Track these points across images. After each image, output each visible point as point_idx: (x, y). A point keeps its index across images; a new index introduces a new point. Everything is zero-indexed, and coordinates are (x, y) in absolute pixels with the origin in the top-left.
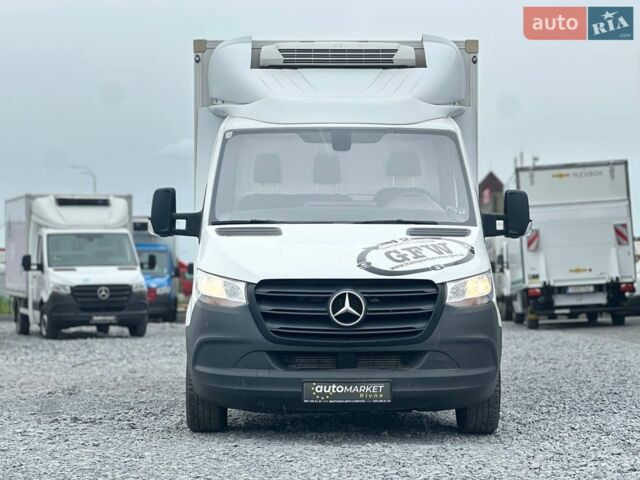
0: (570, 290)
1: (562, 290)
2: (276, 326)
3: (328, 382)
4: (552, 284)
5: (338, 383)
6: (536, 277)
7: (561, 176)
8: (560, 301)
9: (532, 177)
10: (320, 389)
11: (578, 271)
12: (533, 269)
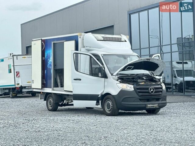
0: (27, 87)
1: (25, 87)
2: (141, 94)
3: (150, 104)
4: (23, 86)
5: (151, 104)
6: (18, 84)
7: (24, 57)
8: (24, 90)
9: (17, 57)
10: (149, 105)
11: (29, 82)
12: (18, 82)
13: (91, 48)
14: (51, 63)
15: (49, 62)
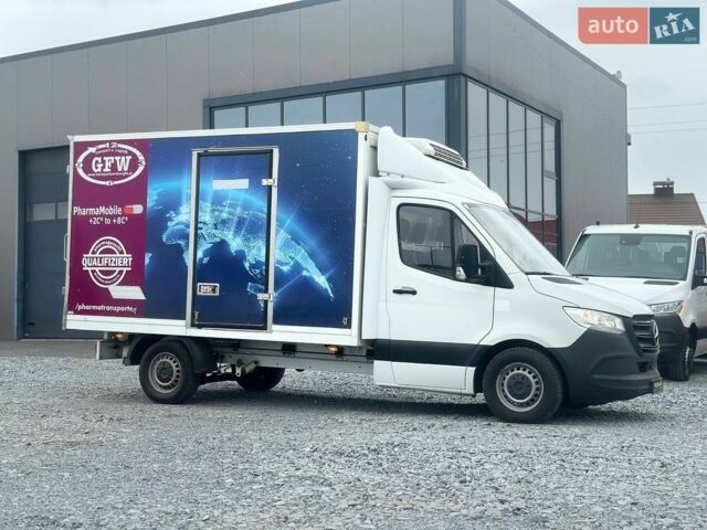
13: (405, 179)
14: (188, 226)
15: (169, 224)
